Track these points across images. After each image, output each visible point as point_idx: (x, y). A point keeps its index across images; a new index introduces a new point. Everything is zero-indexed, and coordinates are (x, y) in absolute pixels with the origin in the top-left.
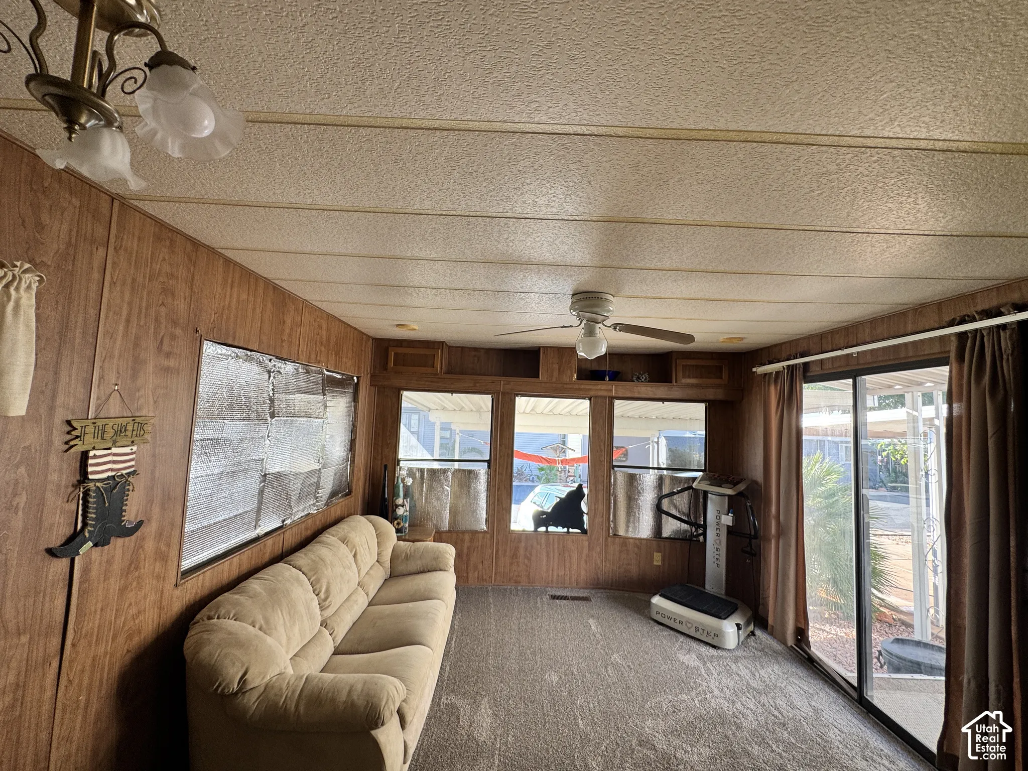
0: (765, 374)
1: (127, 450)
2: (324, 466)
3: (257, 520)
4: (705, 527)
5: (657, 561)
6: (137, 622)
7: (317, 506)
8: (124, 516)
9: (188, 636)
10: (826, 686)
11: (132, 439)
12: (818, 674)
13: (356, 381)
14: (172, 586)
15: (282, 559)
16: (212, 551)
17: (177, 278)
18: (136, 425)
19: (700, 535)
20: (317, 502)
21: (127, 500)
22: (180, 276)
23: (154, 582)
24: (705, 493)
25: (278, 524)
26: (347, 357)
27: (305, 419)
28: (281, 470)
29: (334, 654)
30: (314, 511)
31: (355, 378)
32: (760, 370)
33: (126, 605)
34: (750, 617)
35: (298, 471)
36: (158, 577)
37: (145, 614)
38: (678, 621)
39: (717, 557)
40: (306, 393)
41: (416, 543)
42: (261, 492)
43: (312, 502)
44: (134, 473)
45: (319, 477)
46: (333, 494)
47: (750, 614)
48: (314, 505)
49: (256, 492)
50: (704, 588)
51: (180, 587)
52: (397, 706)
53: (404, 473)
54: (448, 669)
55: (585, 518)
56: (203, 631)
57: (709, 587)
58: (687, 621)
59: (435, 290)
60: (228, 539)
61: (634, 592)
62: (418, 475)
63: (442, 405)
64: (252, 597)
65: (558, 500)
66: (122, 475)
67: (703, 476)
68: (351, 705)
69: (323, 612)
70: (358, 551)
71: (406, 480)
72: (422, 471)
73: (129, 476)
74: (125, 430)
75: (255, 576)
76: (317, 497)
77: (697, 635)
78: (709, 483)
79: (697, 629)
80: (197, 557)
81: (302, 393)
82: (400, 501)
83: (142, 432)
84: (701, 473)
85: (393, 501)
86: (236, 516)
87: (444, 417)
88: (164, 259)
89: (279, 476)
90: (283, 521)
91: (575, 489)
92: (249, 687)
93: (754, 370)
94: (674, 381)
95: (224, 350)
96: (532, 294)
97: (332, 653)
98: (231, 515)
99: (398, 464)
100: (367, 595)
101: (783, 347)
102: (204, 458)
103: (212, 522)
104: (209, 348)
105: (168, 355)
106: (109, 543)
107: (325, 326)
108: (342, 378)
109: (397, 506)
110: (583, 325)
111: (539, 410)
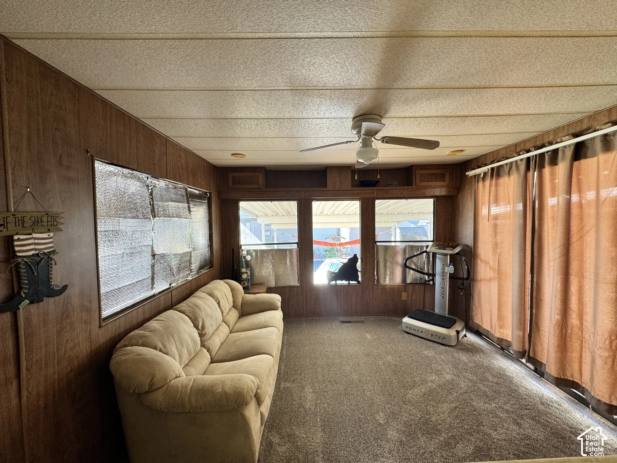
0: (475, 176)
1: (45, 235)
2: (194, 249)
3: (153, 284)
4: (434, 275)
5: (404, 297)
6: (74, 351)
7: (191, 275)
8: (51, 282)
9: (112, 358)
10: (513, 363)
11: (48, 228)
12: (508, 357)
13: (209, 196)
14: (97, 327)
15: (172, 308)
16: (124, 304)
17: (66, 110)
18: (50, 218)
19: (431, 280)
20: (191, 272)
21: (52, 271)
22: (67, 108)
23: (83, 326)
24: (434, 255)
25: (167, 286)
26: (201, 179)
27: (177, 218)
28: (164, 252)
29: (211, 363)
30: (190, 278)
31: (208, 194)
32: (471, 173)
33: (64, 342)
34: (463, 327)
35: (176, 253)
36: (86, 322)
37: (79, 345)
38: (420, 331)
39: (443, 292)
40: (175, 201)
41: (256, 295)
42: (153, 266)
43: (188, 273)
44: (54, 252)
45: (191, 256)
46: (201, 268)
47: (463, 324)
48: (189, 274)
49: (150, 267)
50: (434, 311)
51: (102, 328)
52: (254, 392)
53: (244, 253)
54: (283, 367)
55: (359, 274)
56: (122, 355)
57: (437, 311)
58: (425, 331)
59: (256, 121)
60: (134, 296)
61: (390, 316)
62: (254, 254)
63: (265, 213)
64: (152, 332)
65: (342, 264)
66: (44, 253)
67: (433, 244)
68: (225, 394)
69: (202, 338)
70: (220, 301)
71: (247, 257)
72: (256, 251)
73: (50, 254)
74: (41, 221)
75: (155, 318)
76: (191, 270)
77: (432, 339)
78: (437, 248)
79: (432, 335)
80: (113, 309)
81: (173, 201)
82: (244, 270)
83: (55, 223)
84: (431, 243)
85: (240, 270)
86: (137, 282)
87: (267, 221)
88: (52, 94)
89: (163, 256)
90: (170, 285)
91: (352, 257)
92: (155, 387)
93: (467, 173)
94: (414, 184)
95: (112, 168)
96: (325, 120)
97: (210, 362)
98: (134, 281)
99: (241, 248)
100: (229, 327)
101: (488, 157)
102: (107, 243)
103: (121, 286)
104: (100, 167)
105: (68, 168)
106: (42, 301)
107: (183, 156)
108: (199, 193)
109: (243, 273)
110: (361, 140)
111: (325, 213)
